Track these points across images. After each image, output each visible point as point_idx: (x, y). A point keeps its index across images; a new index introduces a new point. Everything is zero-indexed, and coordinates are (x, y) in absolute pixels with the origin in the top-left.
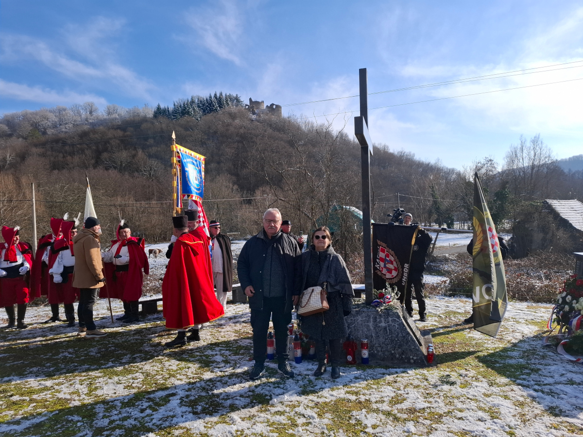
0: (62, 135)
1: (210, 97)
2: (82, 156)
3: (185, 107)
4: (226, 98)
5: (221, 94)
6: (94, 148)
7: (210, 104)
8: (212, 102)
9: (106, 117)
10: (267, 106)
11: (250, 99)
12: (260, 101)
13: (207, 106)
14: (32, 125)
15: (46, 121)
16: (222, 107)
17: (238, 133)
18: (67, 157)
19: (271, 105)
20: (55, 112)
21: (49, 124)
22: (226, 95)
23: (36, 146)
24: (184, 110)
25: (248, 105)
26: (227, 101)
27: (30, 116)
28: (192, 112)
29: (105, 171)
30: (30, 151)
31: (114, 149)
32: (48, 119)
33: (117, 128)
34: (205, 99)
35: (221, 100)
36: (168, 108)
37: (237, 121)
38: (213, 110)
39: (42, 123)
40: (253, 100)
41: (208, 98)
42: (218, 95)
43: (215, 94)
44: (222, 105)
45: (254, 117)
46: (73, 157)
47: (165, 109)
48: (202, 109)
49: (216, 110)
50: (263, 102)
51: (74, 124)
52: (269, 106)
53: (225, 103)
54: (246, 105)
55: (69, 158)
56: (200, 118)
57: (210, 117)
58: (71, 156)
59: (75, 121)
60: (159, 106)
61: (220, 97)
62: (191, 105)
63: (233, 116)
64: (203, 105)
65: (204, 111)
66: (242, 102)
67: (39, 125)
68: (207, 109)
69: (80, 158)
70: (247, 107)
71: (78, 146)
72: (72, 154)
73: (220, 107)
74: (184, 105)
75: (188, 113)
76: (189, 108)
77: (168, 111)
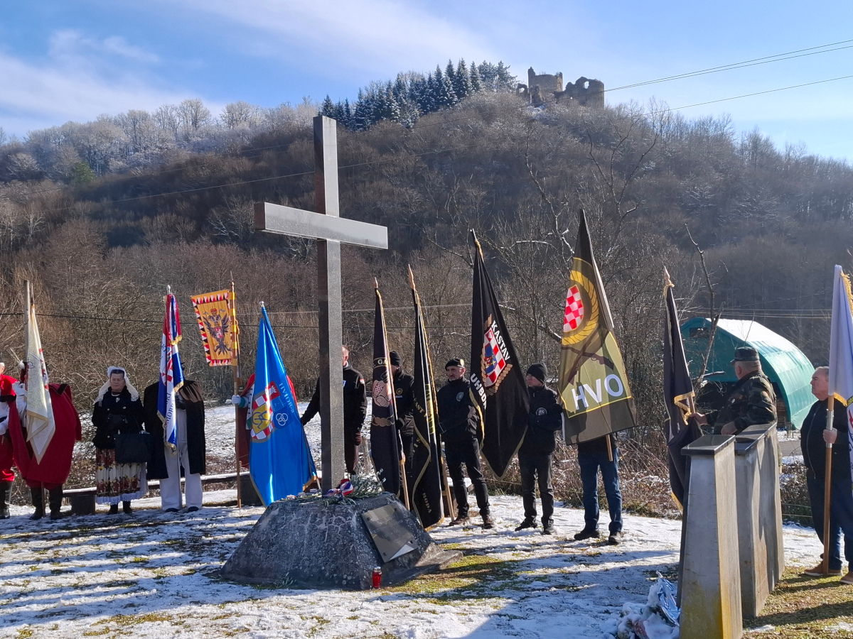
0: (139, 173)
1: (439, 74)
3: (382, 101)
4: (473, 73)
5: (462, 65)
6: (195, 197)
7: (437, 90)
8: (441, 85)
9: (224, 129)
10: (569, 84)
11: (531, 72)
12: (554, 75)
13: (431, 95)
14: (81, 153)
15: (109, 144)
16: (464, 95)
17: (497, 151)
18: (141, 218)
19: (578, 82)
20: (125, 124)
21: (113, 149)
22: (473, 66)
24: (380, 106)
25: (524, 86)
26: (474, 79)
27: (78, 135)
28: (398, 111)
29: (212, 246)
30: (73, 209)
32: (111, 139)
33: (242, 155)
34: (427, 79)
35: (461, 78)
36: (347, 105)
37: (497, 126)
38: (442, 104)
39: (102, 147)
40: (537, 74)
41: (433, 76)
42: (455, 68)
43: (450, 67)
44: (464, 90)
45: (535, 112)
47: (341, 107)
48: (420, 101)
49: (450, 101)
50: (561, 75)
51: (161, 148)
52: (574, 83)
53: (470, 84)
54: (520, 86)
56: (415, 122)
57: (434, 118)
58: (148, 215)
59: (163, 141)
60: (328, 101)
61: (459, 73)
62: (395, 94)
63: (487, 114)
64: (422, 92)
65: (424, 107)
66: (512, 78)
67: (95, 153)
68: (429, 100)
70: (523, 89)
73: (460, 95)
74: (381, 97)
75: (389, 114)
76: (391, 102)
77: (348, 111)
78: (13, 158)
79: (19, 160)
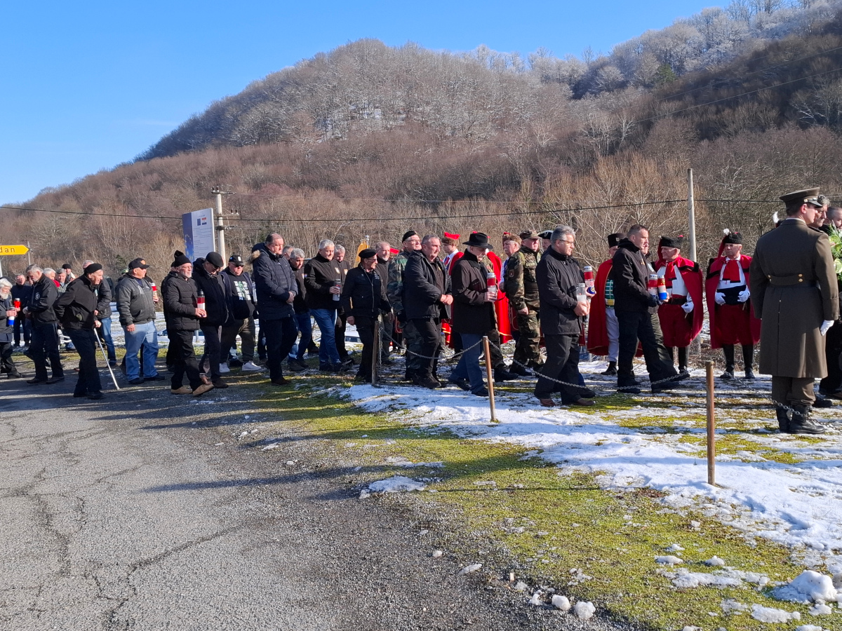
0: (713, 68)
2: (753, 103)
6: (777, 83)
9: (800, 10)
14: (659, 58)
15: (683, 45)
18: (724, 110)
20: (698, 23)
21: (689, 49)
23: (668, 97)
27: (657, 41)
29: (800, 130)
30: (659, 110)
31: (820, 79)
32: (686, 40)
33: (826, 32)
39: (678, 49)
46: (734, 110)
51: (734, 40)
55: (727, 111)
58: (731, 107)
59: (736, 33)
67: (671, 56)
69: (748, 110)
71: (745, 85)
72: (733, 104)
78: (601, 72)
79: (606, 73)
